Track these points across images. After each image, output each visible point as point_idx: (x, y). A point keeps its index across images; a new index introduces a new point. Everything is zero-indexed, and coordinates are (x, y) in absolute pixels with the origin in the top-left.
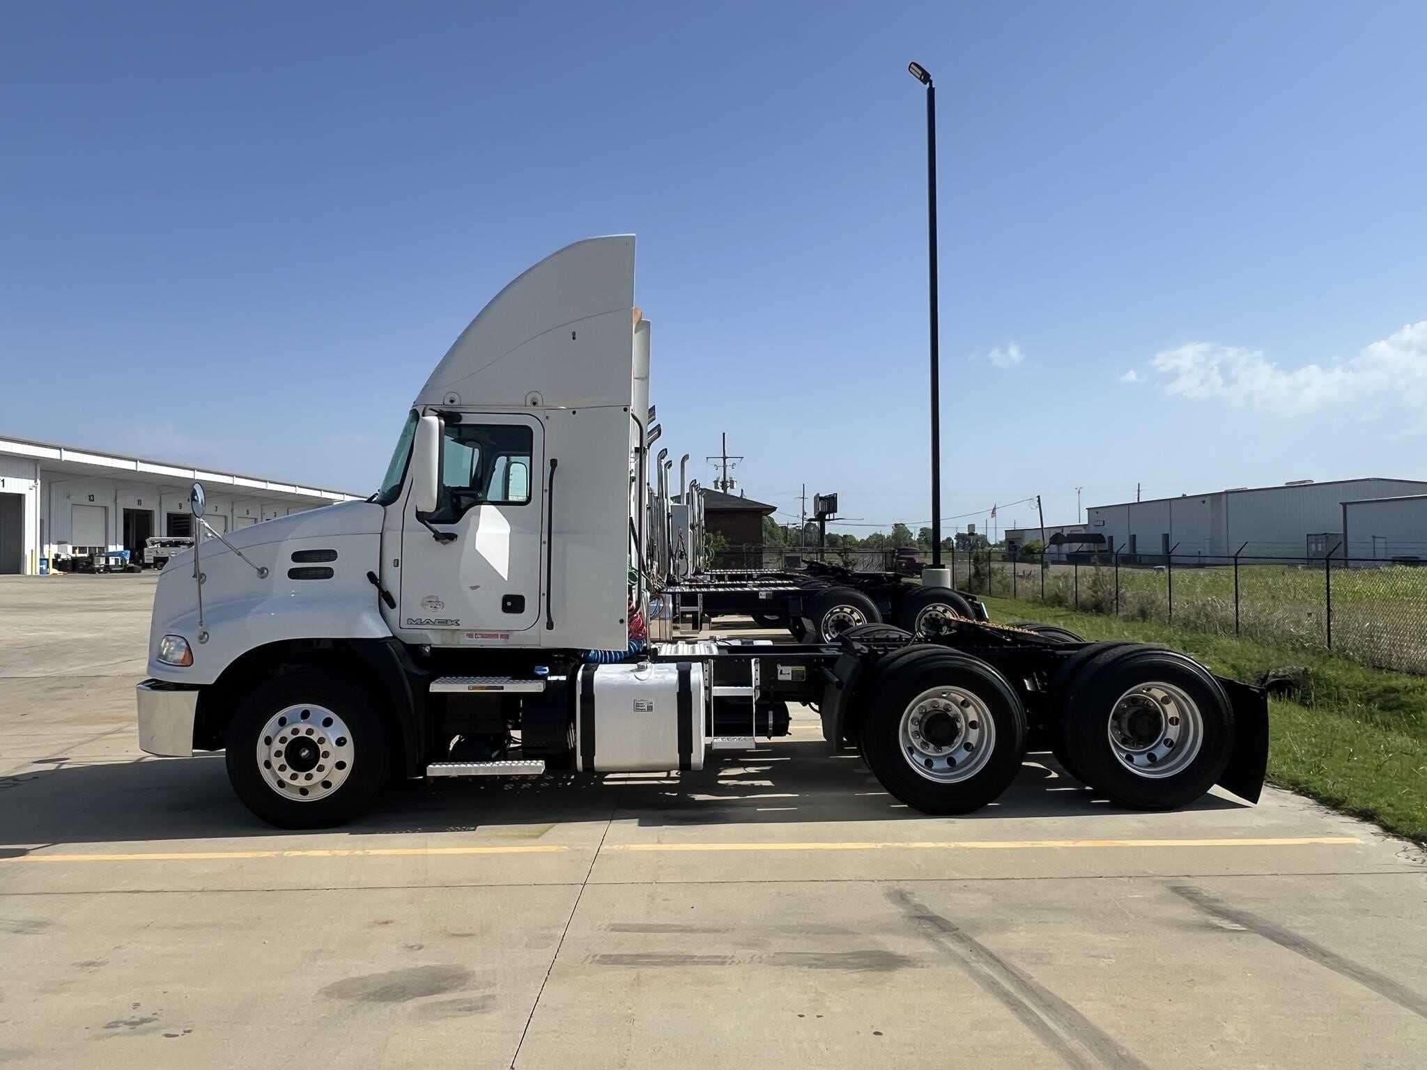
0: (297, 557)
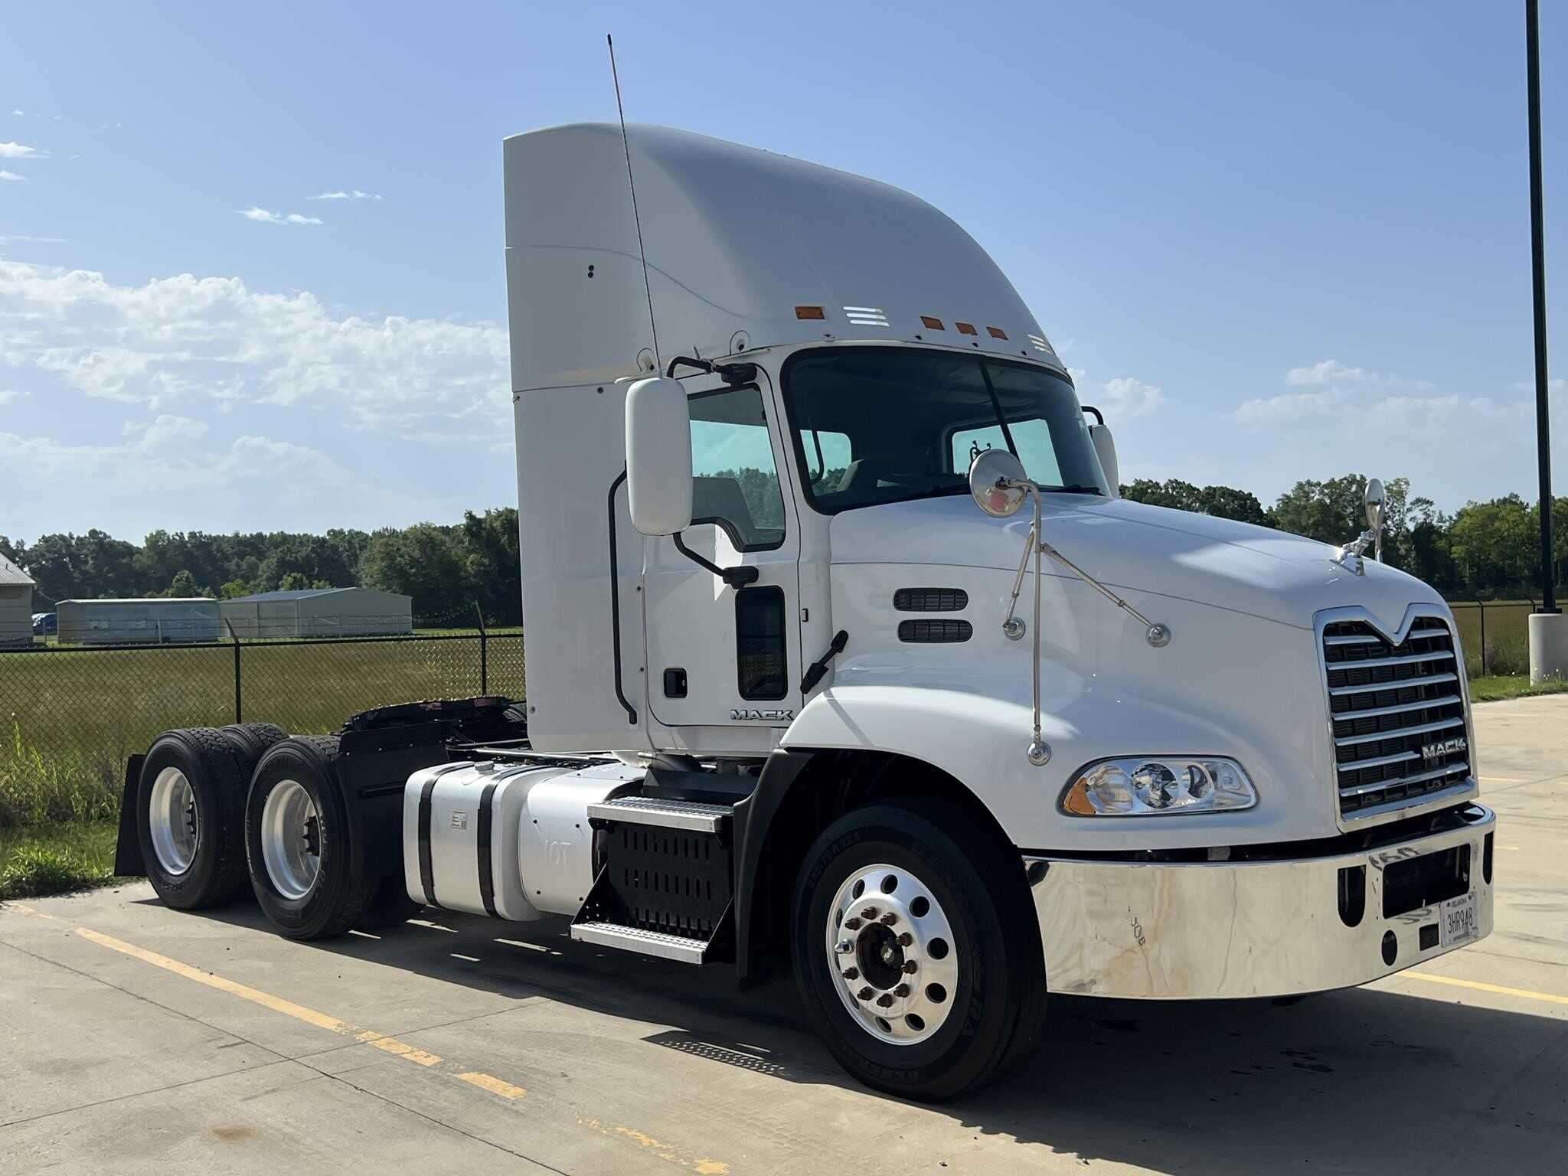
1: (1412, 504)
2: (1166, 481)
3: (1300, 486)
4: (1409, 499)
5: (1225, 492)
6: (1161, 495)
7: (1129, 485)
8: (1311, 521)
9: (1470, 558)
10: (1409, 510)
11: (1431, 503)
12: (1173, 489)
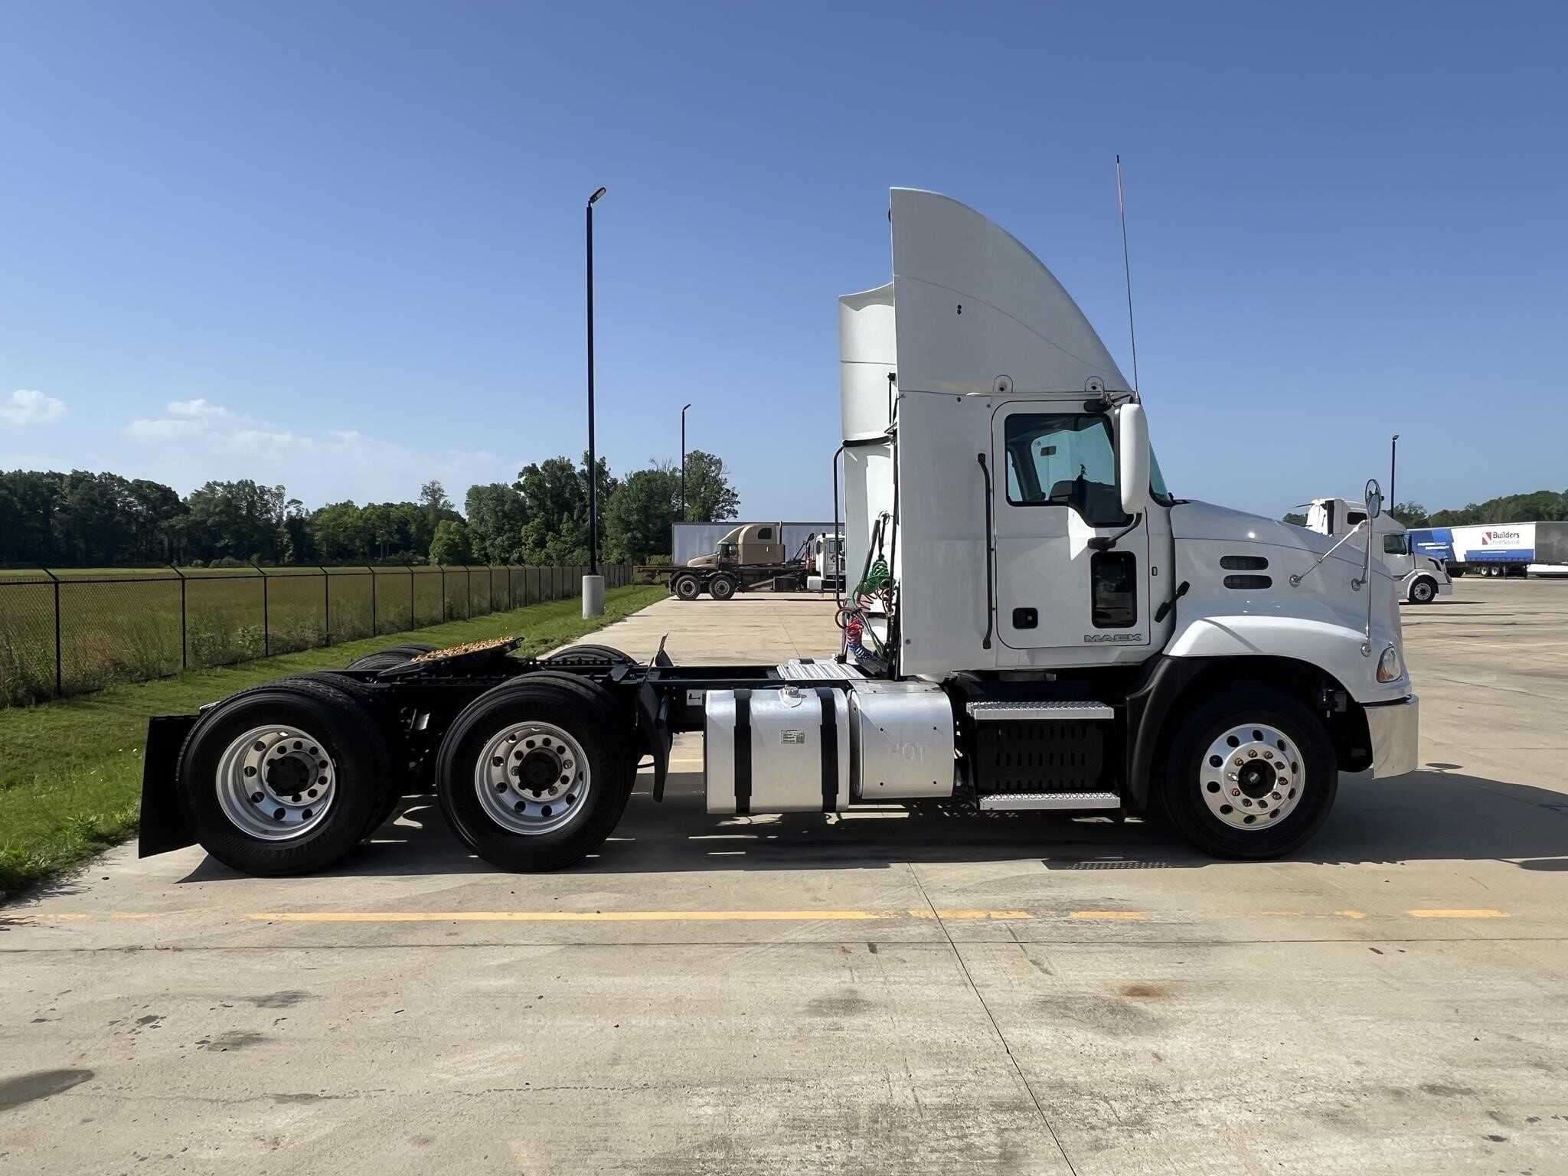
1: (289, 503)
2: (100, 473)
3: (208, 485)
4: (286, 500)
5: (151, 485)
6: (96, 484)
7: (67, 474)
8: (218, 510)
9: (325, 539)
10: (287, 507)
11: (300, 502)
12: (106, 479)
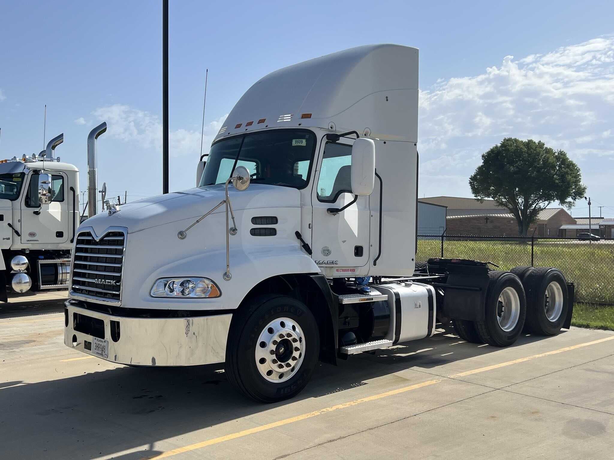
0: (255, 220)
